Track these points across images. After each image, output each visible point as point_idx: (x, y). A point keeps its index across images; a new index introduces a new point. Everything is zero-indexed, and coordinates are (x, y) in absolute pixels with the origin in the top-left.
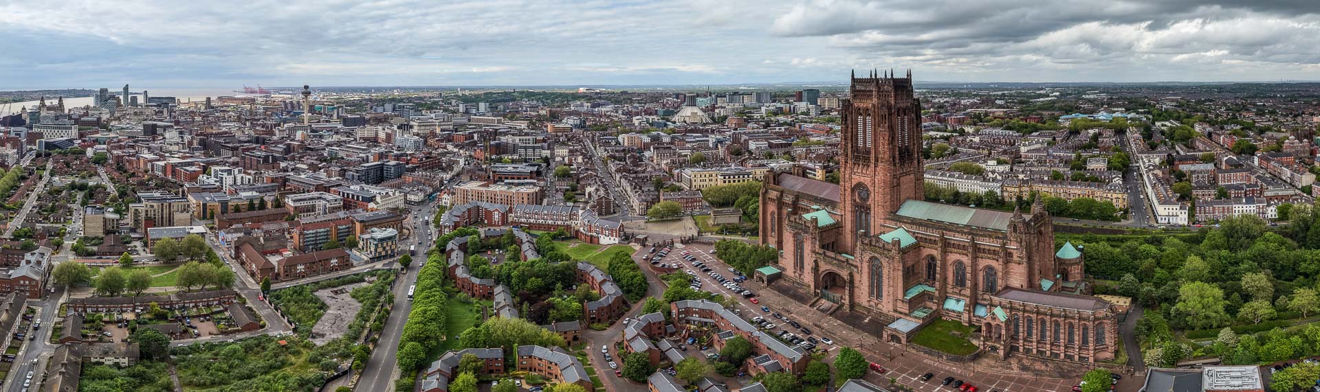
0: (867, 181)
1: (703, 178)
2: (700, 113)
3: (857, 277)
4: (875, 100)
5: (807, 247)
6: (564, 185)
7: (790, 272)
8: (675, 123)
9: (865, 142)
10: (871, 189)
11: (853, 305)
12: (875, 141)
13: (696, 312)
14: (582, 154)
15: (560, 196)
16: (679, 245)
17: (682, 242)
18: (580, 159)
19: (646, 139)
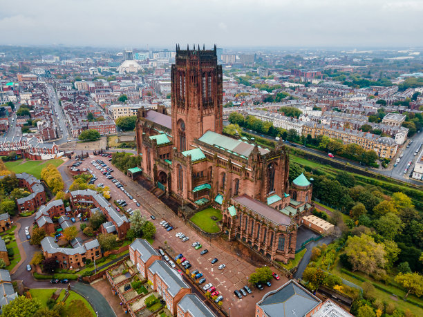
0: (184, 118)
1: (120, 111)
2: (136, 65)
3: (172, 176)
4: (188, 66)
5: (152, 156)
6: (23, 121)
7: (145, 171)
8: (118, 72)
9: (183, 94)
10: (185, 122)
11: (171, 192)
12: (188, 93)
13: (83, 198)
14: (41, 97)
15: (19, 130)
16: (92, 156)
17: (95, 154)
18: (39, 101)
19: (92, 85)
